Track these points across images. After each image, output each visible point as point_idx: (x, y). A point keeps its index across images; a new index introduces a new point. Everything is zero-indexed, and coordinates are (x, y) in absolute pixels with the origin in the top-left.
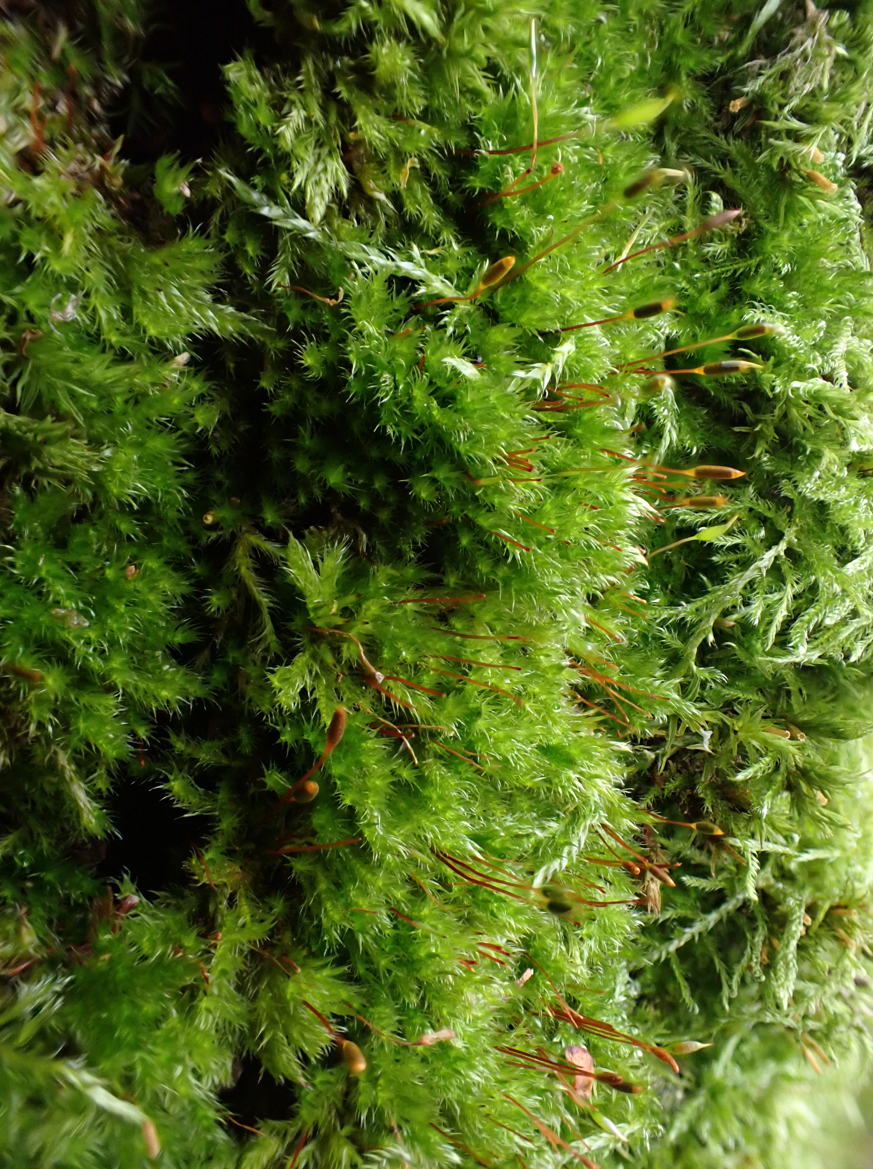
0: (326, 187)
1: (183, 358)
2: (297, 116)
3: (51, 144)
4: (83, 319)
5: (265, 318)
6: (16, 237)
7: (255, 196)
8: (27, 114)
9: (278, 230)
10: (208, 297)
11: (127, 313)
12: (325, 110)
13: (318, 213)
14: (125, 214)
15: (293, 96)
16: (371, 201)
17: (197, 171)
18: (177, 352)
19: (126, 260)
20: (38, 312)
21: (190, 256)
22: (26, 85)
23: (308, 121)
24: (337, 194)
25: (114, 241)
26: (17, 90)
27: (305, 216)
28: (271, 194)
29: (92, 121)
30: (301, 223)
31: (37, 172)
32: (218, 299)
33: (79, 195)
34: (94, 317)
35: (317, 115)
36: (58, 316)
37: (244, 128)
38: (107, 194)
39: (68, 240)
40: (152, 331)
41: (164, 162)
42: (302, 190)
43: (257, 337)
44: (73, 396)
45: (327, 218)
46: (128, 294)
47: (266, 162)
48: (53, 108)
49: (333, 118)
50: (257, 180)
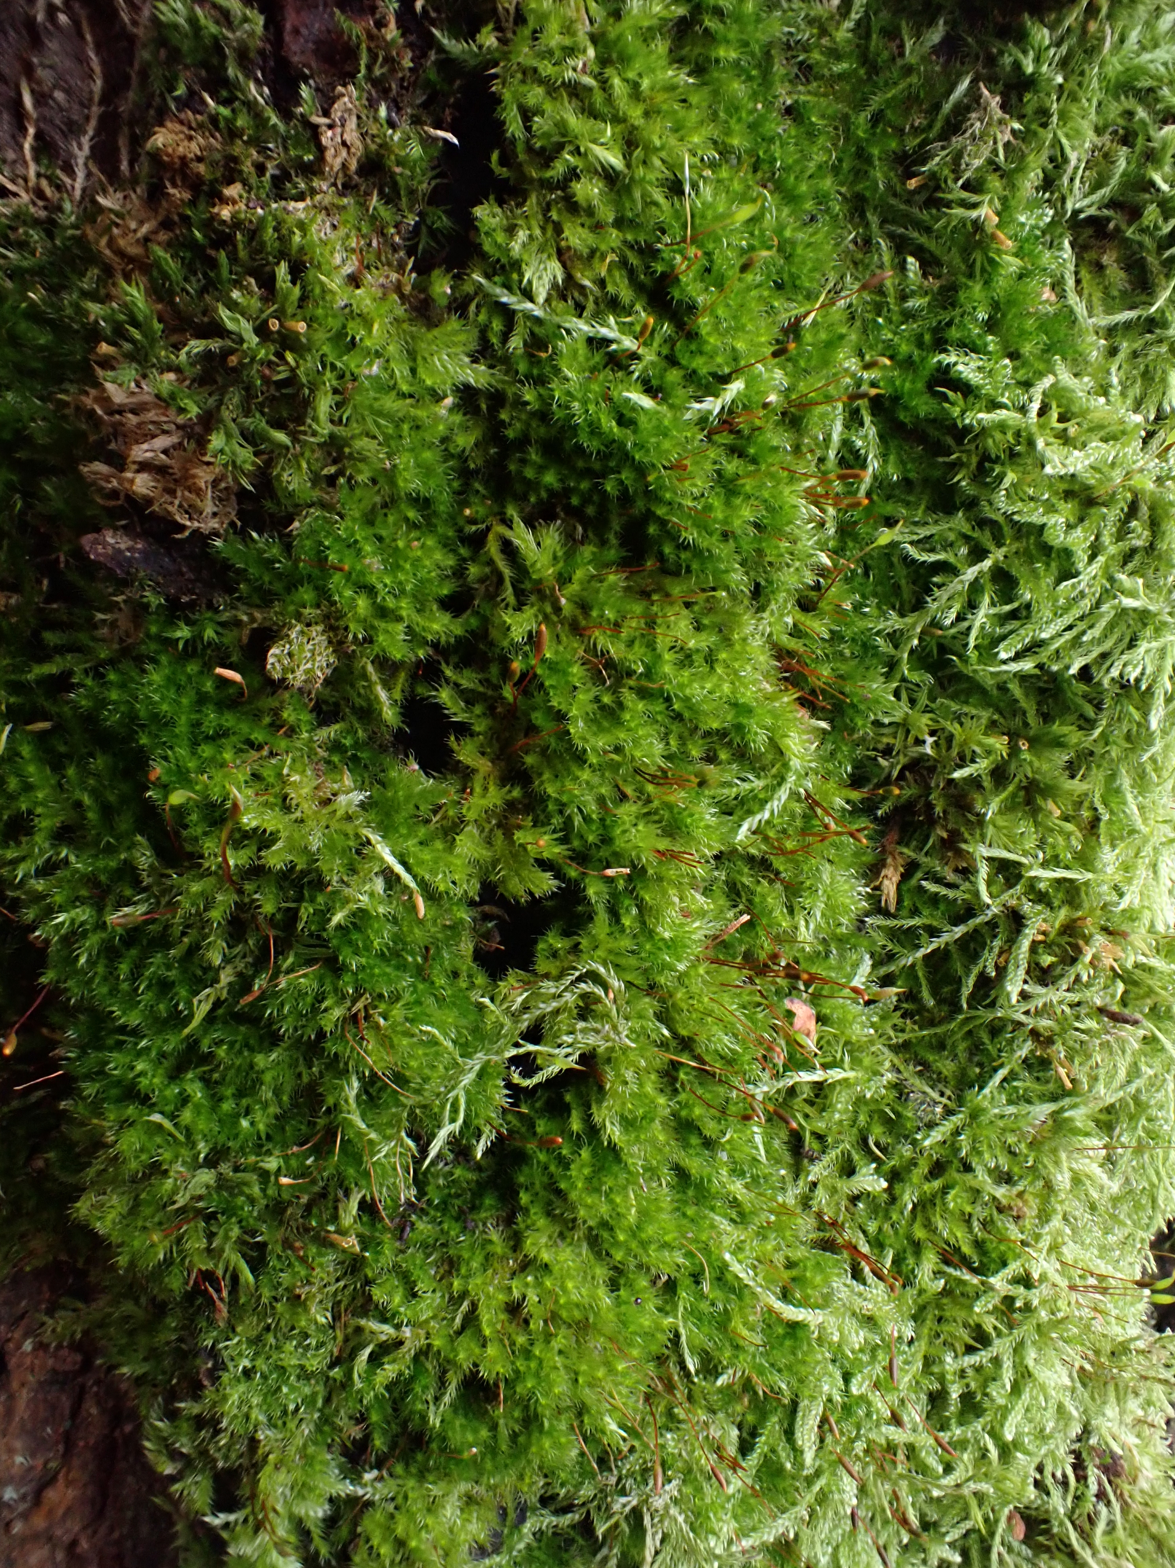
0: (547, 280)
1: (449, 401)
2: (522, 235)
3: (368, 267)
4: (385, 376)
5: (507, 373)
6: (344, 327)
7: (498, 290)
8: (353, 251)
9: (514, 312)
10: (467, 360)
11: (413, 371)
12: (543, 229)
13: (541, 299)
14: (414, 308)
15: (520, 222)
16: (582, 288)
17: (455, 277)
18: (445, 396)
19: (413, 338)
20: (356, 371)
21: (455, 333)
22: (353, 233)
23: (531, 237)
24: (554, 285)
25: (405, 326)
26: (348, 236)
27: (532, 300)
28: (507, 286)
29: (395, 249)
30: (529, 305)
31: (358, 287)
32: (475, 361)
33: (384, 298)
34: (392, 376)
35: (537, 232)
36: (367, 372)
37: (487, 247)
38: (402, 296)
39: (376, 326)
40: (429, 382)
41: (436, 273)
42: (530, 282)
43: (500, 386)
44: (378, 425)
45: (548, 300)
46: (414, 360)
47: (503, 267)
48: (369, 245)
49: (550, 232)
50: (496, 279)
